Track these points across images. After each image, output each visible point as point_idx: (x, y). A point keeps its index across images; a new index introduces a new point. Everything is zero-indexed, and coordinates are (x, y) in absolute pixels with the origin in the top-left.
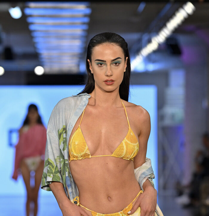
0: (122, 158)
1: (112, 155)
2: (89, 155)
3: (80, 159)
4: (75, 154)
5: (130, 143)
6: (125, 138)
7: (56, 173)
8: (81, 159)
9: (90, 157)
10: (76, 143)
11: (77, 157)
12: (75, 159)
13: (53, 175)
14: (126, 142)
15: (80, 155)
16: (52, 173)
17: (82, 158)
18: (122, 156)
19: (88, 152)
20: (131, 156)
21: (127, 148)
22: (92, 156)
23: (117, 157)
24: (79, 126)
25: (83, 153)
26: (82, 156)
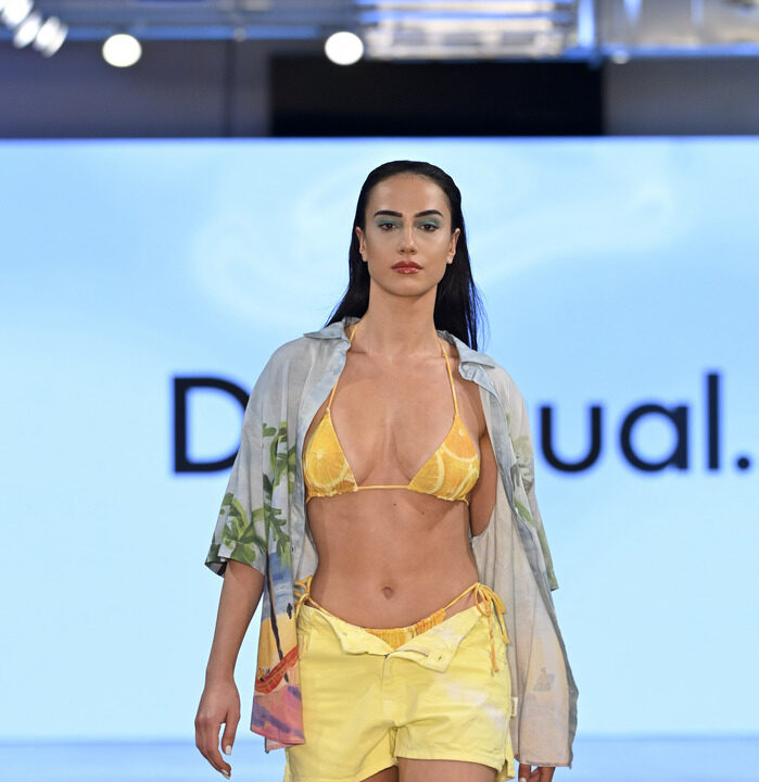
0: (433, 497)
1: (409, 487)
2: (353, 484)
3: (331, 494)
4: (317, 484)
5: (455, 457)
6: (443, 445)
7: (245, 540)
8: (334, 496)
9: (356, 488)
10: (319, 456)
11: (322, 490)
12: (319, 495)
13: (237, 545)
14: (445, 456)
15: (329, 485)
16: (236, 539)
17: (335, 492)
18: (435, 490)
19: (351, 478)
20: (456, 490)
21: (446, 469)
22: (361, 488)
23: (422, 491)
24: (328, 409)
25: (336, 482)
26: (333, 489)
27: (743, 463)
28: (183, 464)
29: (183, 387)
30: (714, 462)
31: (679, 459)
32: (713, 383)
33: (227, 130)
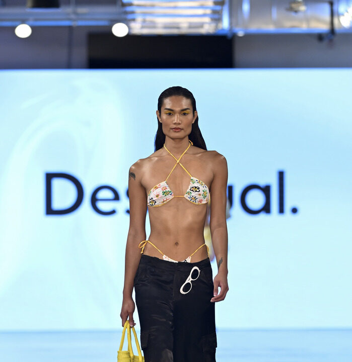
27: (294, 211)
28: (50, 211)
29: (50, 177)
30: (281, 210)
31: (266, 209)
32: (281, 175)
33: (69, 65)
